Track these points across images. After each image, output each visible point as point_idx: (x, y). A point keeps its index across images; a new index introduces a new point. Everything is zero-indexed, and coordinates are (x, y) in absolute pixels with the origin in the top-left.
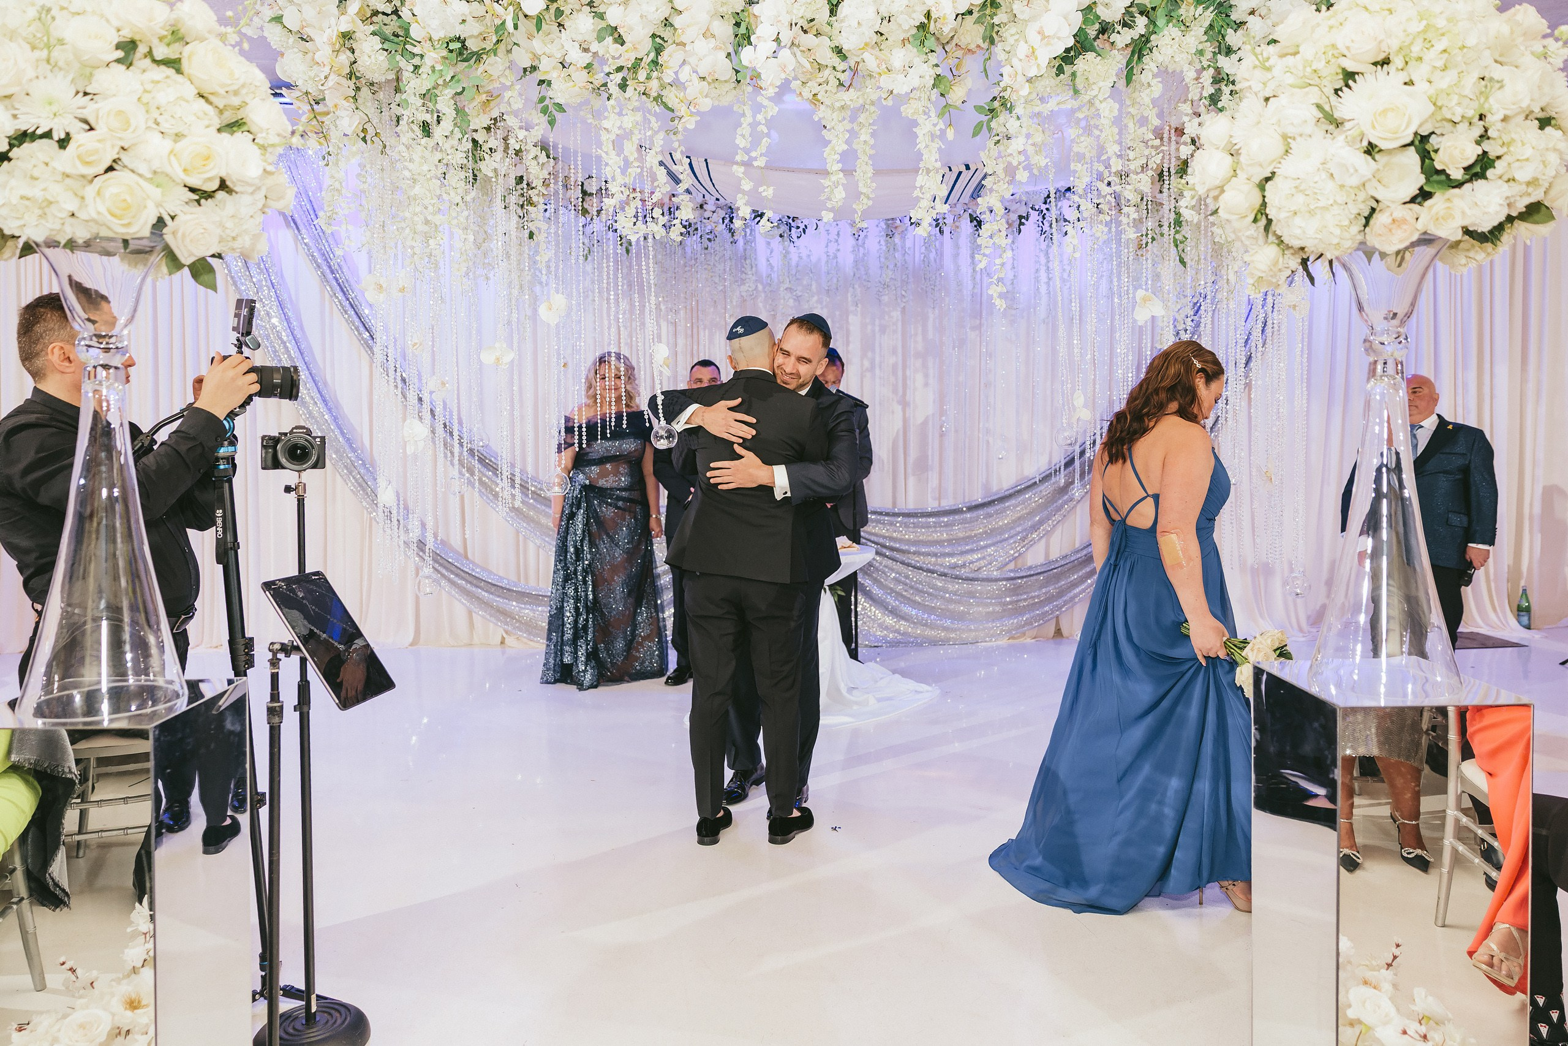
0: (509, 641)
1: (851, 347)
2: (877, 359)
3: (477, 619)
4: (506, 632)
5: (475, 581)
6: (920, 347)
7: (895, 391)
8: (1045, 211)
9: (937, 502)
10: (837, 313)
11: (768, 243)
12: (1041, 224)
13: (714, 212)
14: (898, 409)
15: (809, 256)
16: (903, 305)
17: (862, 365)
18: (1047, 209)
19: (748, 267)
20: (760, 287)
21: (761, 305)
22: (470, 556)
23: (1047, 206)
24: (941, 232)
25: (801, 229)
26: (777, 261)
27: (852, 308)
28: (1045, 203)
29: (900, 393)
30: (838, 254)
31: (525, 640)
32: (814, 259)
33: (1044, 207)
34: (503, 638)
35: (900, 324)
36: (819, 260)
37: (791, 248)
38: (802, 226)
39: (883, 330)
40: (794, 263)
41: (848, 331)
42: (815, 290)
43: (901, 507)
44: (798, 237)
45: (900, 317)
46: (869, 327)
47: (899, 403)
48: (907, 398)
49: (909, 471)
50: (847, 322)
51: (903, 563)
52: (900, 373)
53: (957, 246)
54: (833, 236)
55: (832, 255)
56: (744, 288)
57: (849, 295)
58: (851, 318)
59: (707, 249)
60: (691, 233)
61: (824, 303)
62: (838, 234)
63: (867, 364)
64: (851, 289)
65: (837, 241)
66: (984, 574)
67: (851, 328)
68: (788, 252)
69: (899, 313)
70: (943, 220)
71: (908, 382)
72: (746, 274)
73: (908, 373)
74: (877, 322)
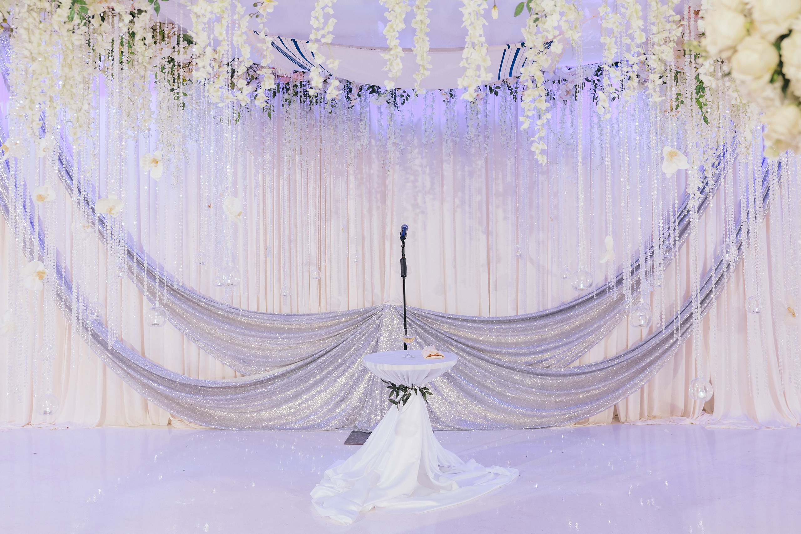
0: (175, 423)
1: (445, 188)
2: (467, 197)
3: (150, 404)
4: (172, 416)
5: (148, 374)
6: (501, 189)
7: (480, 222)
8: (596, 82)
9: (516, 311)
10: (434, 162)
12: (594, 92)
14: (483, 237)
15: (410, 118)
16: (485, 155)
17: (454, 203)
18: (598, 80)
19: (363, 127)
21: (374, 156)
22: (146, 355)
23: (598, 78)
24: (515, 98)
25: (404, 97)
27: (447, 158)
28: (597, 75)
29: (484, 224)
30: (434, 116)
31: (186, 422)
32: (415, 120)
33: (595, 78)
34: (170, 420)
35: (484, 170)
36: (420, 120)
37: (397, 112)
38: (405, 95)
39: (471, 174)
40: (398, 124)
41: (442, 176)
42: (416, 145)
43: (486, 316)
44: (403, 104)
45: (484, 165)
46: (460, 173)
47: (484, 232)
48: (491, 229)
49: (493, 287)
50: (442, 169)
51: (487, 361)
52: (484, 208)
54: (429, 102)
55: (429, 117)
56: (359, 143)
57: (443, 148)
58: (445, 166)
59: (331, 113)
60: (319, 101)
61: (424, 155)
63: (457, 201)
66: (554, 370)
67: (445, 173)
68: (393, 116)
69: (483, 162)
70: (515, 90)
71: (491, 216)
72: (362, 132)
73: (490, 209)
74: (467, 168)
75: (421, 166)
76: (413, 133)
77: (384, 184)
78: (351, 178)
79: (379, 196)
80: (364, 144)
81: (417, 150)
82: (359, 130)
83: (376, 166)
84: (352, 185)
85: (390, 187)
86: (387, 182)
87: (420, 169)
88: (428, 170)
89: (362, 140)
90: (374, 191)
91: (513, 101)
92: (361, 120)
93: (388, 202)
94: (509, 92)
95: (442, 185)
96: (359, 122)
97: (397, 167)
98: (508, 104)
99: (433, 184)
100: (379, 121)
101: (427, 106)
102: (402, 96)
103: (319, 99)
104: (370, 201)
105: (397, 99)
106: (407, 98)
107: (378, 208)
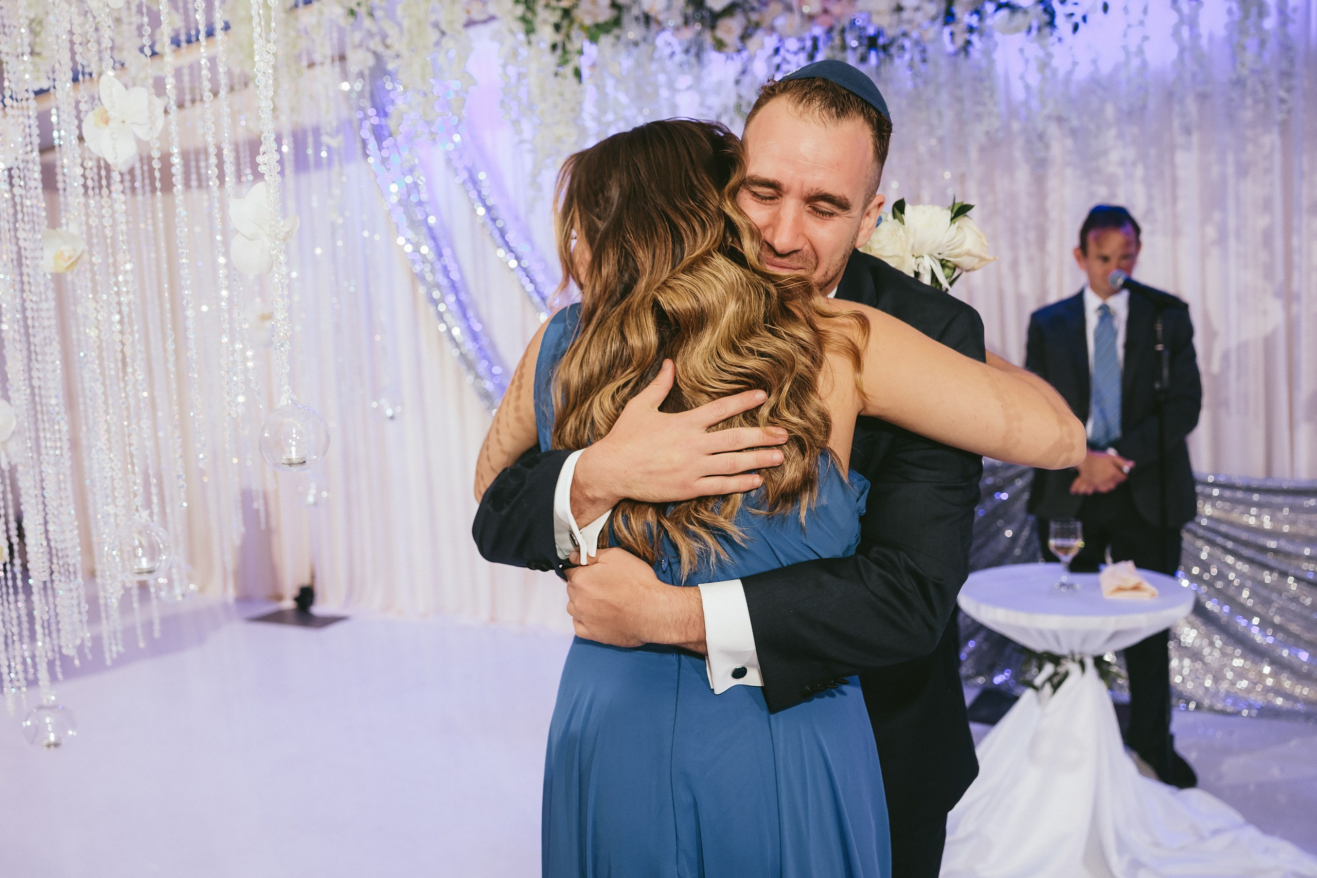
1: (1181, 205)
2: (1232, 222)
7: (1268, 273)
10: (1153, 152)
11: (1021, 51)
13: (917, 9)
15: (1094, 62)
16: (1279, 117)
17: (1203, 236)
19: (986, 94)
20: (1016, 126)
21: (1017, 154)
25: (1078, 18)
26: (1034, 79)
27: (1180, 139)
29: (1280, 276)
30: (1147, 46)
32: (1106, 68)
35: (1277, 158)
37: (1058, 49)
38: (1079, 11)
39: (1243, 170)
40: (1061, 73)
41: (1174, 179)
42: (1111, 119)
43: (1283, 476)
44: (1072, 32)
45: (1278, 143)
46: (1215, 170)
47: (1277, 295)
48: (1295, 286)
49: (1301, 412)
50: (1173, 165)
52: (1279, 243)
54: (1136, 14)
55: (1132, 48)
57: (1175, 117)
58: (1181, 157)
61: (1128, 137)
63: (1211, 232)
64: (1177, 107)
67: (1182, 174)
68: (1049, 55)
69: (1275, 135)
71: (1296, 258)
72: (984, 104)
73: (1295, 241)
74: (1230, 158)
75: (1122, 163)
76: (1099, 92)
77: (1042, 211)
79: (1032, 235)
80: (991, 129)
81: (1112, 133)
82: (978, 103)
83: (1023, 175)
85: (1054, 214)
86: (1048, 205)
87: (1120, 172)
88: (1139, 172)
89: (985, 121)
90: (1020, 226)
92: (981, 81)
93: (1052, 246)
95: (1175, 200)
96: (977, 84)
97: (1069, 172)
99: (1150, 198)
100: (1022, 77)
101: (1129, 26)
102: (1072, 15)
103: (893, 50)
104: (1014, 247)
105: (1060, 20)
106: (1084, 19)
107: (1031, 259)
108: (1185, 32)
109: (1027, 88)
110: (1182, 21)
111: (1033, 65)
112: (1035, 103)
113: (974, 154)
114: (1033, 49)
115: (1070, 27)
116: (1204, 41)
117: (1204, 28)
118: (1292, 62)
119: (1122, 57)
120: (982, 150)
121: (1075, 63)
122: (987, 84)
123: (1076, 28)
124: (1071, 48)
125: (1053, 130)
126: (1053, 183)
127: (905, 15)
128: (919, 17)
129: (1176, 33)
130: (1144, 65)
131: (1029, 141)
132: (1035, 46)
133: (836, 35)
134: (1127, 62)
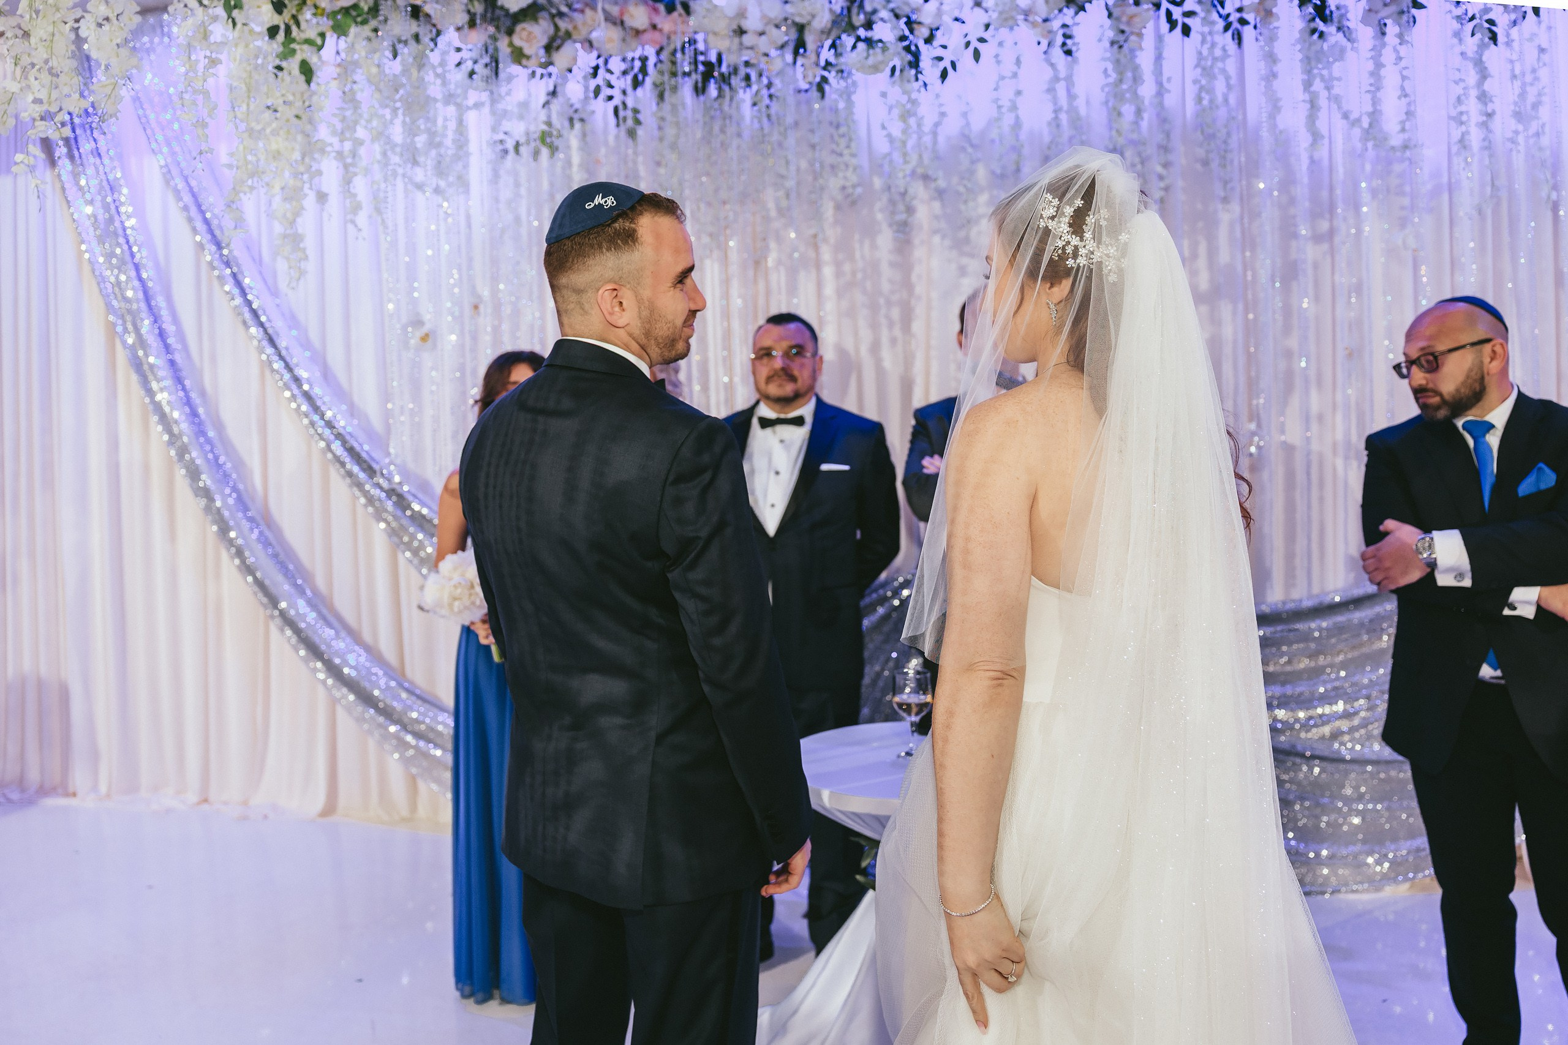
11: (884, 95)
13: (762, 34)
15: (965, 115)
16: (1158, 194)
19: (843, 142)
20: (878, 183)
21: (879, 216)
24: (1238, 38)
25: (946, 64)
26: (896, 129)
30: (1020, 101)
32: (978, 123)
37: (923, 97)
38: (946, 55)
40: (927, 127)
44: (943, 78)
53: (1271, 58)
54: (1008, 67)
55: (1005, 102)
59: (766, 114)
62: (1018, 62)
65: (1015, 75)
68: (914, 103)
70: (1238, 15)
72: (841, 155)
76: (970, 150)
77: (907, 285)
78: (828, 271)
79: (896, 313)
80: (848, 184)
82: (833, 152)
83: (885, 239)
84: (829, 290)
85: (919, 289)
86: (914, 278)
89: (841, 175)
90: (882, 301)
91: (1232, 46)
92: (838, 127)
93: (917, 326)
94: (1221, 24)
96: (832, 130)
97: (937, 240)
98: (1218, 52)
100: (884, 127)
101: (1003, 78)
102: (940, 59)
103: (735, 81)
104: (874, 326)
105: (925, 63)
106: (954, 65)
107: (893, 341)
108: (1061, 88)
109: (890, 138)
110: (1056, 79)
111: (896, 112)
112: (897, 157)
113: (829, 211)
114: (895, 93)
115: (938, 73)
116: (1080, 103)
117: (1079, 89)
118: (1168, 135)
119: (995, 114)
120: (838, 207)
121: (943, 114)
122: (843, 130)
123: (944, 75)
124: (938, 96)
125: (919, 190)
126: (919, 252)
127: (747, 39)
128: (763, 44)
129: (1051, 90)
130: (1017, 125)
131: (892, 202)
132: (897, 89)
133: (664, 56)
134: (998, 119)
